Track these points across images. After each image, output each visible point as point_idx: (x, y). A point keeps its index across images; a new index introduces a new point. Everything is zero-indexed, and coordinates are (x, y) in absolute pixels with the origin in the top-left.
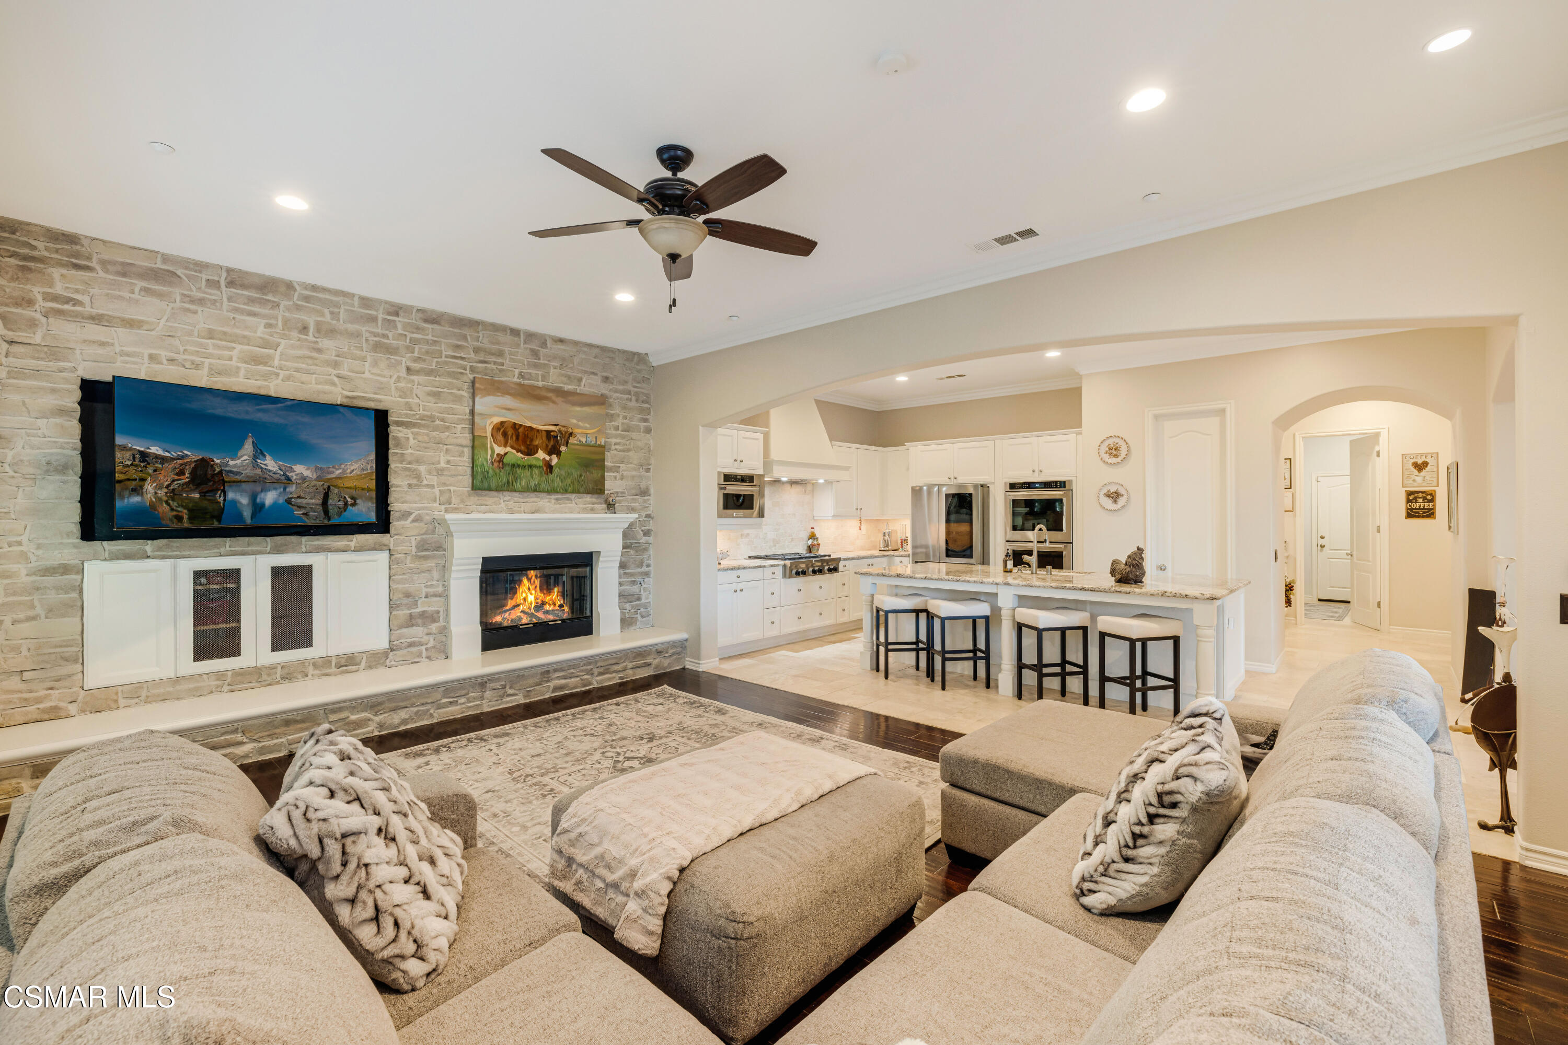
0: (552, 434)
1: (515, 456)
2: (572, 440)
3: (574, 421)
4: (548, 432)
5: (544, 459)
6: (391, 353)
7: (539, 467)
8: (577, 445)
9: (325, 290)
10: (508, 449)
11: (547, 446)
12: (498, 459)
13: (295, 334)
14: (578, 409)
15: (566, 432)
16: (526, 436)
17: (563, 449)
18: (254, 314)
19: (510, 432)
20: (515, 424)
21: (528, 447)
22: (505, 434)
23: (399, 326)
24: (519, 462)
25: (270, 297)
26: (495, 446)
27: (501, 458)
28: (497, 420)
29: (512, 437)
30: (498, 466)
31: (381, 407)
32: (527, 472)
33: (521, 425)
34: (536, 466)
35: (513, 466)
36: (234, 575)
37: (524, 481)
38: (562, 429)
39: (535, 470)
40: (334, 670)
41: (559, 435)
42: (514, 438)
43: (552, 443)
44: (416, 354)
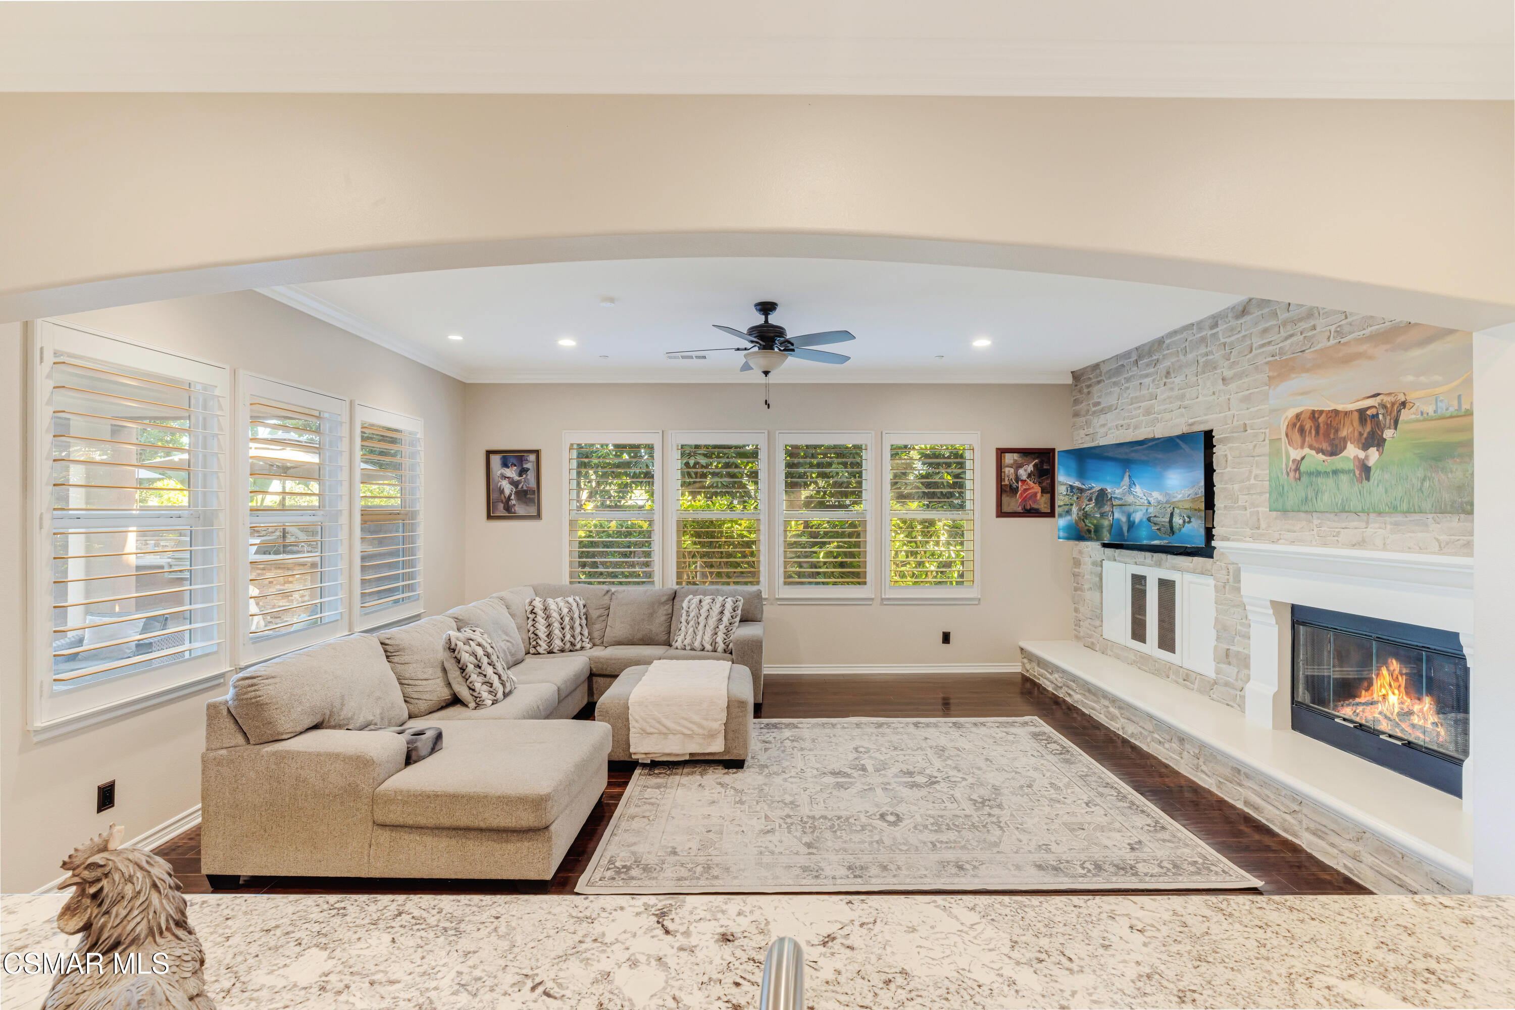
0: (1369, 412)
1: (1315, 459)
2: (1405, 415)
3: (1410, 378)
4: (1362, 412)
5: (1356, 458)
6: (1215, 368)
7: (1347, 472)
8: (1417, 421)
9: (1175, 333)
10: (1307, 450)
11: (1361, 434)
12: (1293, 467)
13: (1164, 380)
14: (1416, 352)
15: (1393, 404)
16: (1329, 426)
17: (1388, 434)
18: (1147, 376)
19: (1308, 425)
20: (1313, 412)
21: (1332, 445)
22: (1302, 431)
23: (1220, 335)
24: (1320, 469)
25: (1155, 357)
26: (1290, 449)
27: (1298, 463)
28: (1291, 413)
29: (1310, 432)
30: (1295, 477)
31: (1206, 428)
32: (1330, 481)
33: (1321, 412)
34: (1343, 472)
35: (1310, 474)
36: (1143, 578)
37: (1326, 497)
38: (1388, 400)
39: (1344, 478)
40: (1181, 681)
41: (1381, 411)
42: (1313, 432)
43: (1368, 429)
44: (1232, 360)
